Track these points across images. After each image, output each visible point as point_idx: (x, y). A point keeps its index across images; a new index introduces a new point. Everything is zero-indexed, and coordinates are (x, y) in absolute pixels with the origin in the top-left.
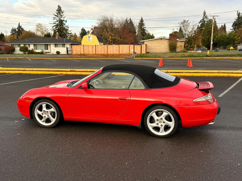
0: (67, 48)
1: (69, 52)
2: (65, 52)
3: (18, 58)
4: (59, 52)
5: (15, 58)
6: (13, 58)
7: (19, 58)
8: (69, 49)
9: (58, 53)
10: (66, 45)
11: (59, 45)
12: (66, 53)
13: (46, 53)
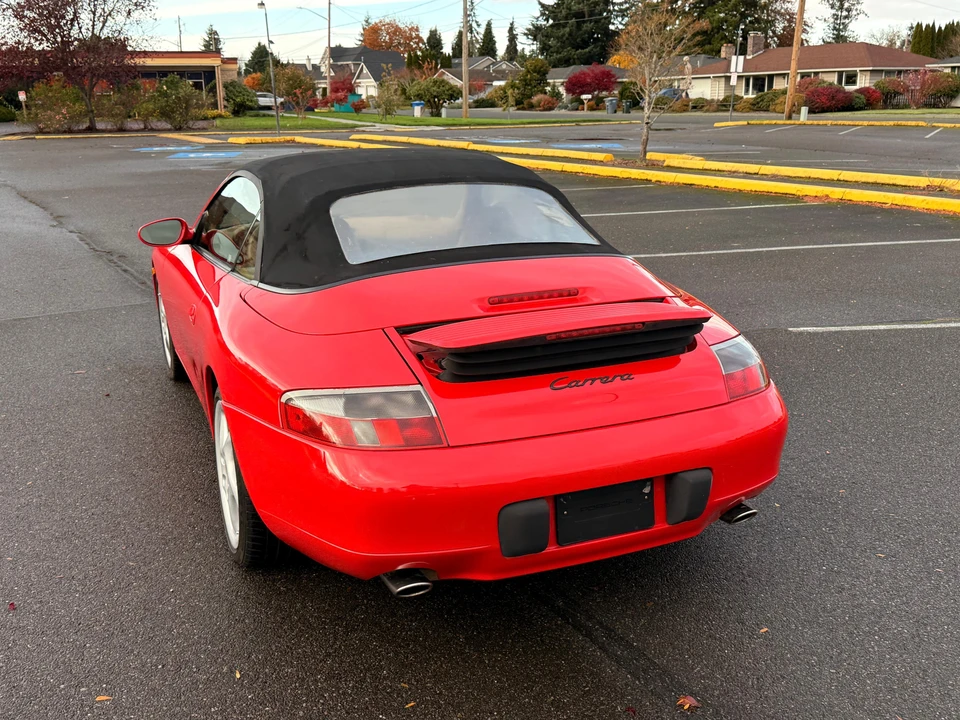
3: (904, 123)
5: (892, 123)
6: (884, 123)
7: (909, 123)
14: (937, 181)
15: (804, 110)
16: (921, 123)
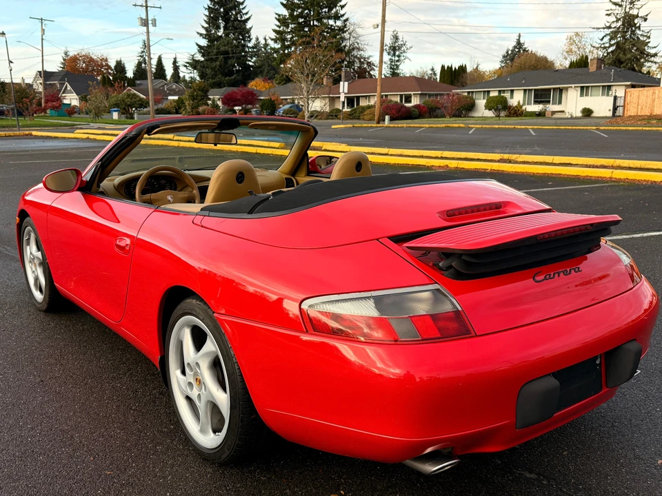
0: (615, 98)
1: (620, 111)
2: (610, 110)
4: (591, 110)
8: (620, 102)
9: (587, 113)
10: (613, 88)
11: (593, 88)
12: (610, 114)
13: (553, 113)
14: (506, 156)
15: (387, 118)
16: (461, 125)
